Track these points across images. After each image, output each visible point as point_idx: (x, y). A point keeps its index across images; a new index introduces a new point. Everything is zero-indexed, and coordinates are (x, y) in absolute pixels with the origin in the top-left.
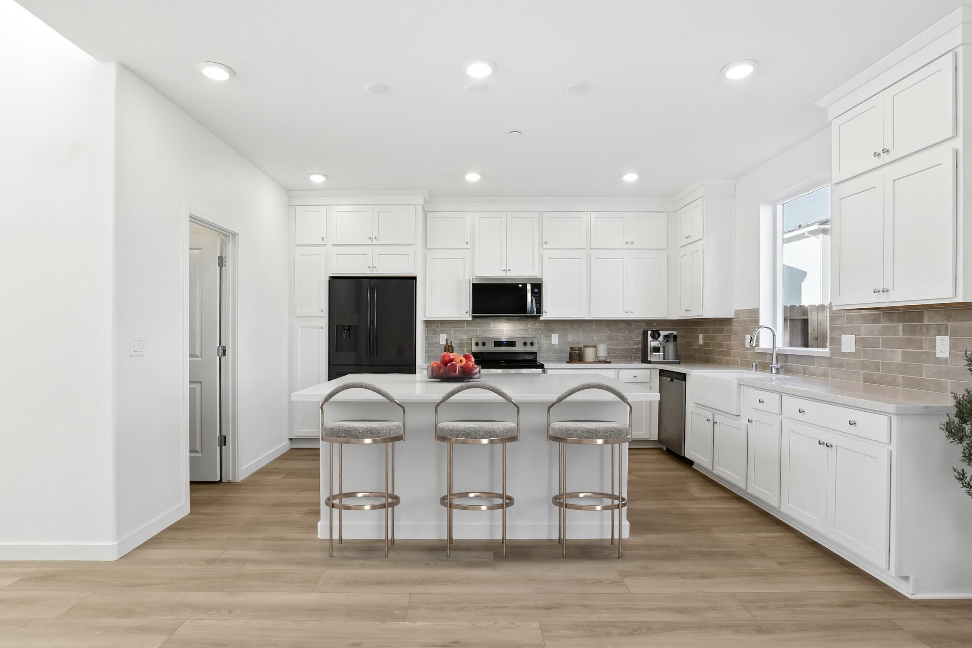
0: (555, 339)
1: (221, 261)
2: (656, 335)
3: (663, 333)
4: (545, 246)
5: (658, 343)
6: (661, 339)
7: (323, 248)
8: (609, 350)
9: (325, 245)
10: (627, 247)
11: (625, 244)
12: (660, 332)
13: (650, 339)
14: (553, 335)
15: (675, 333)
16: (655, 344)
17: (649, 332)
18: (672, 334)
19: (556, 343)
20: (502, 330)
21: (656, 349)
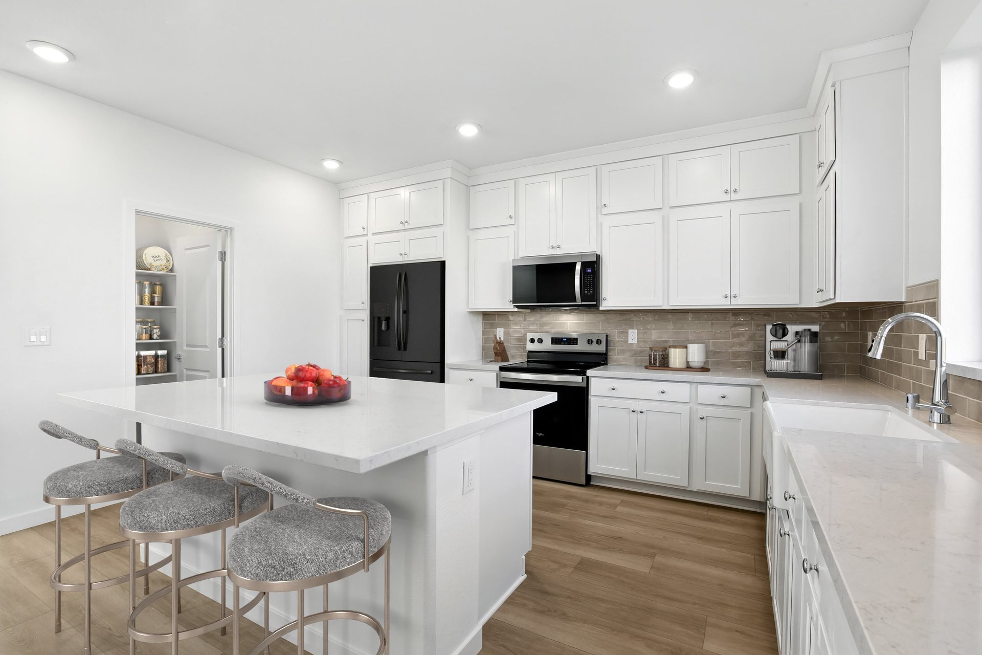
0: (633, 336)
1: (223, 256)
2: (780, 332)
3: (792, 329)
4: (605, 211)
5: (786, 343)
6: (790, 337)
7: (364, 239)
8: (708, 354)
9: (366, 235)
10: (727, 197)
11: (724, 194)
12: (788, 327)
13: (769, 337)
14: (630, 331)
15: (815, 328)
16: (780, 345)
17: (769, 327)
18: (809, 330)
19: (635, 341)
20: (565, 323)
21: (780, 355)
